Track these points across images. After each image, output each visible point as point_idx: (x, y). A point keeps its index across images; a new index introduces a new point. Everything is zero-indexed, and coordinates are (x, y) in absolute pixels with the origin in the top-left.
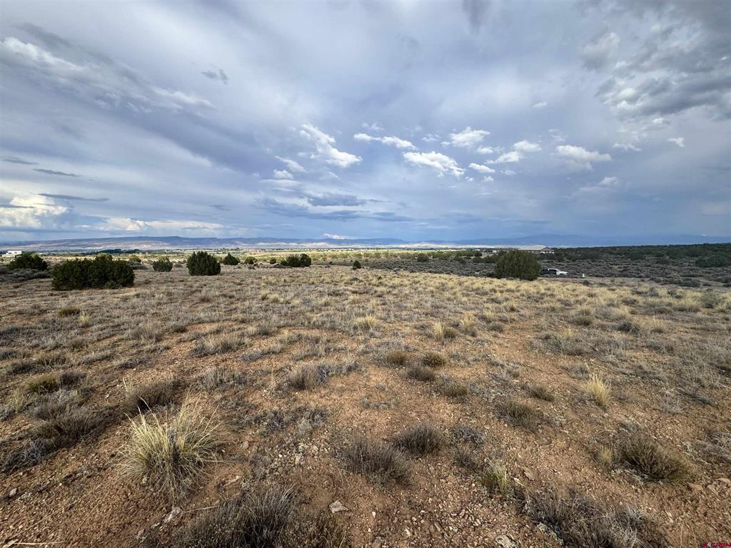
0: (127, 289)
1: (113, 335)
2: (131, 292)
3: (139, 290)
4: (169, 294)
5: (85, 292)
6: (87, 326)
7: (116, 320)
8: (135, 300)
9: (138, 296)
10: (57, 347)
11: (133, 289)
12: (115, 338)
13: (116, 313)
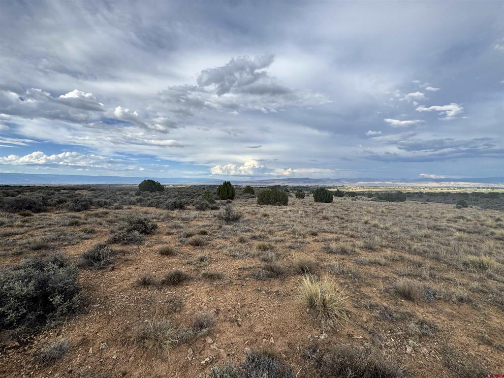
0: (285, 207)
1: (283, 230)
2: (288, 208)
3: (291, 208)
4: (306, 212)
5: (269, 206)
6: (272, 223)
7: (283, 222)
8: (290, 213)
9: (291, 211)
10: (263, 231)
11: (287, 207)
12: (284, 232)
13: (282, 218)
